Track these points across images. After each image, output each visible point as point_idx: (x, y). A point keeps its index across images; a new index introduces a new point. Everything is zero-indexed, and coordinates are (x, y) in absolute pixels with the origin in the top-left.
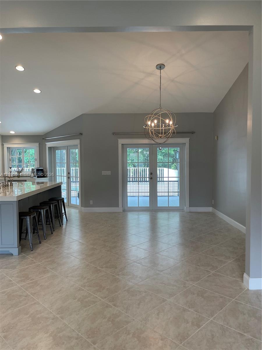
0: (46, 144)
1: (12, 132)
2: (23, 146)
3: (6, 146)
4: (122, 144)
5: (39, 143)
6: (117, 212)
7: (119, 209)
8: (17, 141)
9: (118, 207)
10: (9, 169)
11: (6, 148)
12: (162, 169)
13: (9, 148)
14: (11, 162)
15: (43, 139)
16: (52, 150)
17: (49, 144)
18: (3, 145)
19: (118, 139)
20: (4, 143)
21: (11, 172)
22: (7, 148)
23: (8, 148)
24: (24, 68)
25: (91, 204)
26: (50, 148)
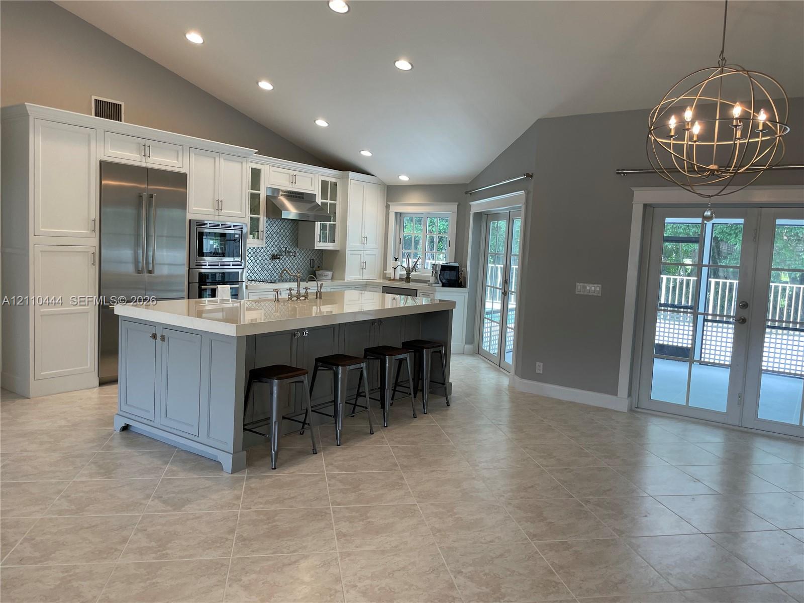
0: (470, 205)
1: (404, 178)
2: (428, 211)
3: (395, 208)
4: (645, 206)
5: (457, 203)
6: (610, 407)
7: (619, 402)
9: (617, 395)
11: (394, 213)
12: (780, 289)
13: (401, 214)
14: (401, 246)
15: (466, 193)
16: (484, 218)
17: (477, 206)
18: (387, 207)
19: (633, 189)
20: (390, 203)
21: (395, 269)
22: (396, 213)
23: (399, 215)
24: (348, 6)
25: (537, 372)
26: (478, 216)
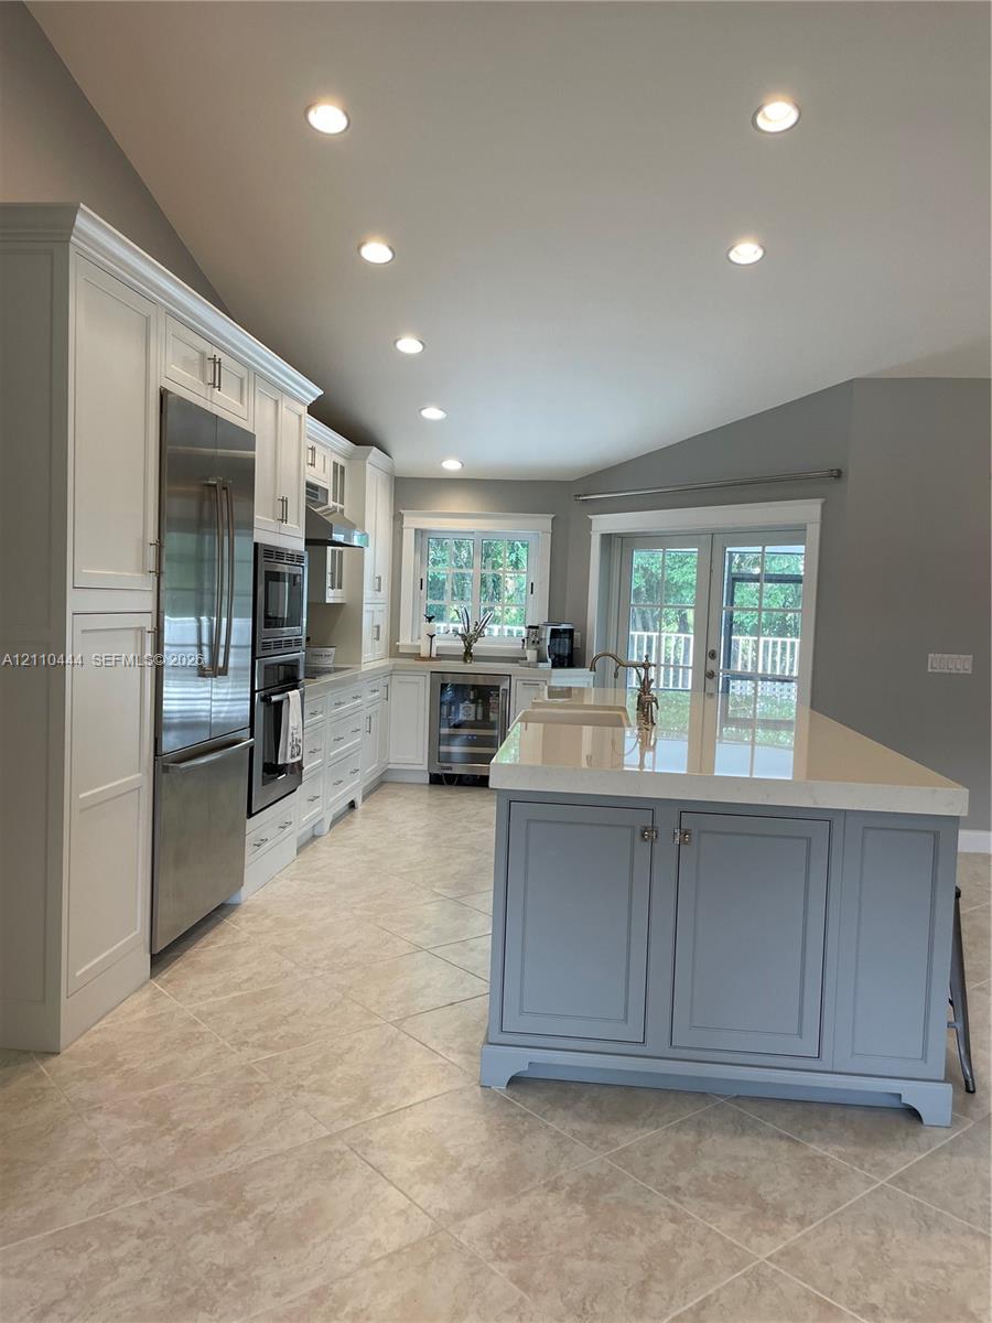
0: (591, 520)
1: (452, 466)
2: (486, 529)
3: (412, 522)
5: (552, 516)
8: (457, 503)
10: (425, 624)
11: (413, 531)
13: (425, 532)
14: (423, 592)
15: (577, 498)
16: (616, 547)
17: (604, 523)
18: (397, 519)
20: (402, 511)
21: (432, 637)
22: (418, 531)
23: (420, 533)
26: (607, 539)
